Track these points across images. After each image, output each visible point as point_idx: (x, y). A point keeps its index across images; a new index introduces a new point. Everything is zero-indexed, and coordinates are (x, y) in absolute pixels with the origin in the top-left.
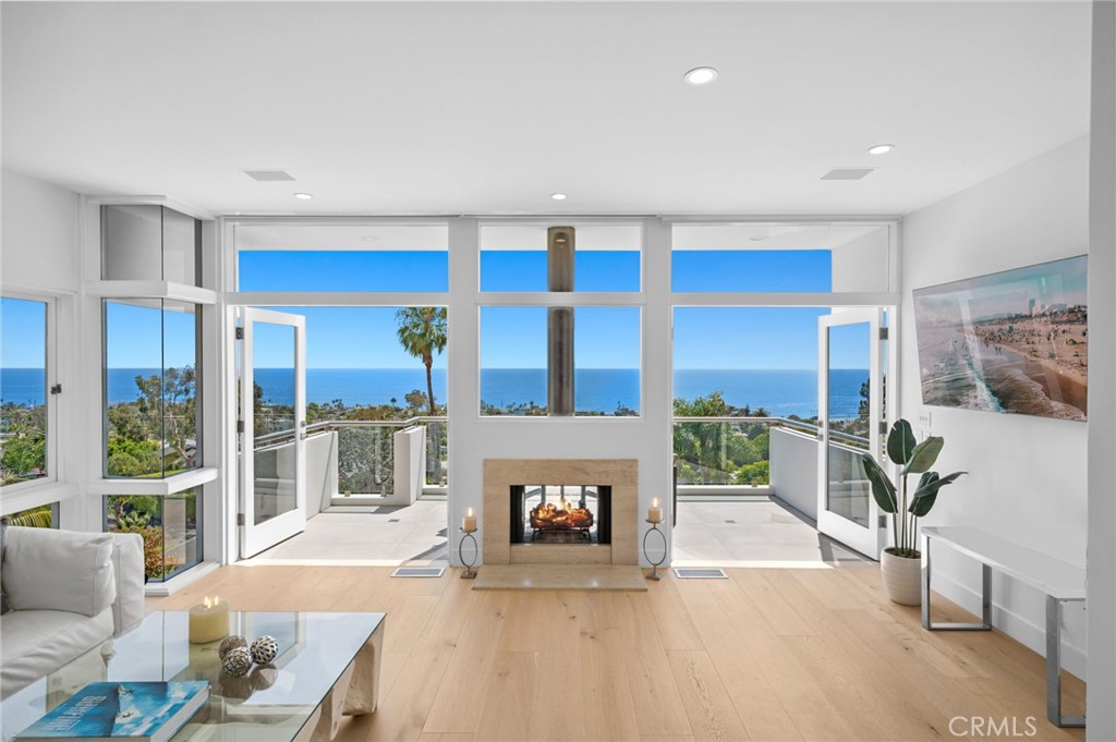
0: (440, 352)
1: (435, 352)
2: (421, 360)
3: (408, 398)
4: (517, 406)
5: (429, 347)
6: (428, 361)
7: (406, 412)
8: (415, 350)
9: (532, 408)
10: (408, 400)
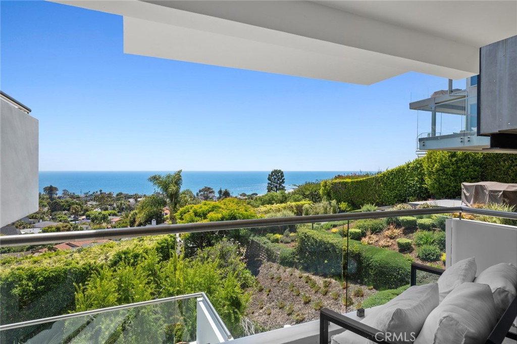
4: (91, 193)
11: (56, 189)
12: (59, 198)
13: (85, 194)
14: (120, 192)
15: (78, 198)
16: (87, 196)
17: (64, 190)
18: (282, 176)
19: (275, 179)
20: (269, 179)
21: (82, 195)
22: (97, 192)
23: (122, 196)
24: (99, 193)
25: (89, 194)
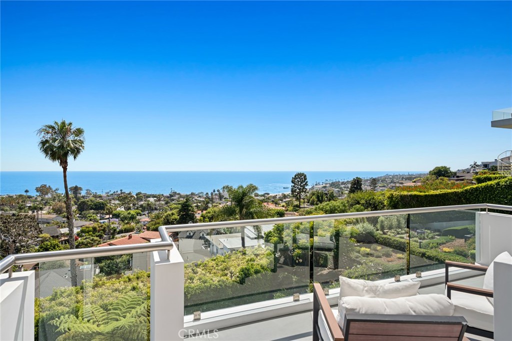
0: (75, 158)
1: (70, 158)
2: (59, 164)
3: (37, 190)
4: (112, 193)
5: (66, 155)
6: (64, 164)
7: (36, 199)
8: (54, 156)
9: (122, 193)
10: (37, 191)
11: (81, 189)
12: (83, 197)
13: (106, 193)
14: (139, 192)
15: (100, 197)
16: (108, 196)
17: (87, 190)
18: (305, 179)
19: (298, 181)
20: (293, 182)
21: (104, 194)
22: (117, 192)
23: (141, 195)
24: (119, 192)
25: (110, 193)
